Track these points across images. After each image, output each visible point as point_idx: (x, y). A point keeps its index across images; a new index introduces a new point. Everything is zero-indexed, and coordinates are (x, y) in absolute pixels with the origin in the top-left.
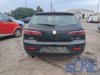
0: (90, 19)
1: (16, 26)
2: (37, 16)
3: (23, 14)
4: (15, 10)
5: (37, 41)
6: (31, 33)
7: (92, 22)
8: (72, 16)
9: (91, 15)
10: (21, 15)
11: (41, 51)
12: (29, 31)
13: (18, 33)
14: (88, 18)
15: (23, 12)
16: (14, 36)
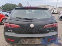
8: (46, 11)
12: (8, 24)
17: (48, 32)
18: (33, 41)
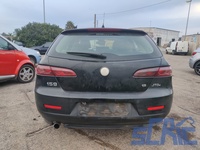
0: (173, 47)
1: (23, 58)
2: (66, 37)
3: (39, 36)
4: (23, 29)
5: (65, 90)
6: (53, 72)
7: (176, 53)
9: (173, 40)
10: (34, 37)
11: (73, 114)
12: (48, 68)
13: (26, 74)
14: (169, 46)
15: (39, 32)
16: (17, 81)
17: (144, 90)
18: (108, 108)
